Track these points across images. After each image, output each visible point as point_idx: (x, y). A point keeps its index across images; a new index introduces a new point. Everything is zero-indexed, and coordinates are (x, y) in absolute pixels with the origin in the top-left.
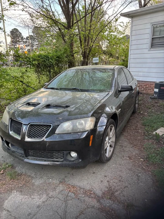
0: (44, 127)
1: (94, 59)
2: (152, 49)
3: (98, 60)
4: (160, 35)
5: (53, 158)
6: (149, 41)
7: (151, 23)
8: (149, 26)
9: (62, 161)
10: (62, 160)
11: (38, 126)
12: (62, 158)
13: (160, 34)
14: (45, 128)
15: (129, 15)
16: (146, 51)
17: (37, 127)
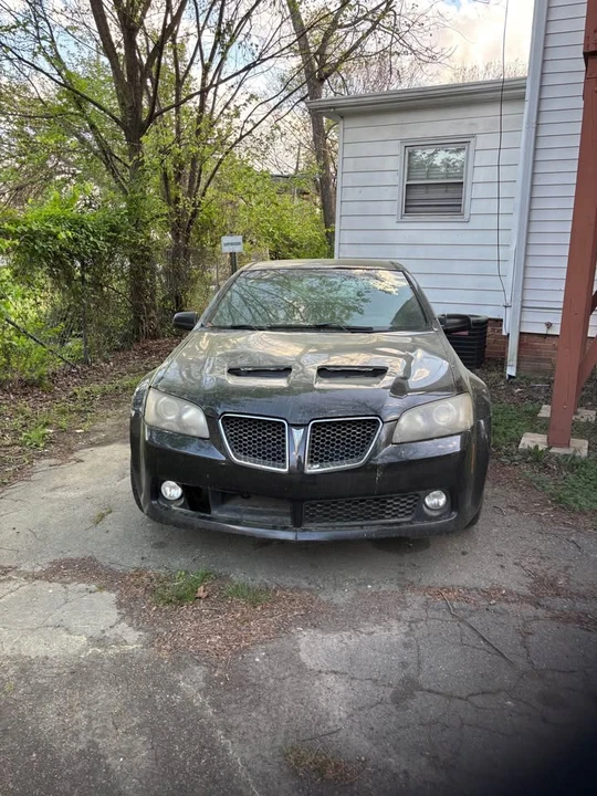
0: (354, 428)
1: (225, 239)
2: (407, 218)
3: (239, 244)
4: (428, 178)
5: (383, 518)
6: (396, 194)
7: (402, 141)
8: (395, 148)
9: (410, 522)
10: (409, 519)
11: (324, 426)
12: (407, 515)
13: (428, 175)
14: (359, 430)
15: (334, 108)
16: (391, 223)
17: (334, 430)
